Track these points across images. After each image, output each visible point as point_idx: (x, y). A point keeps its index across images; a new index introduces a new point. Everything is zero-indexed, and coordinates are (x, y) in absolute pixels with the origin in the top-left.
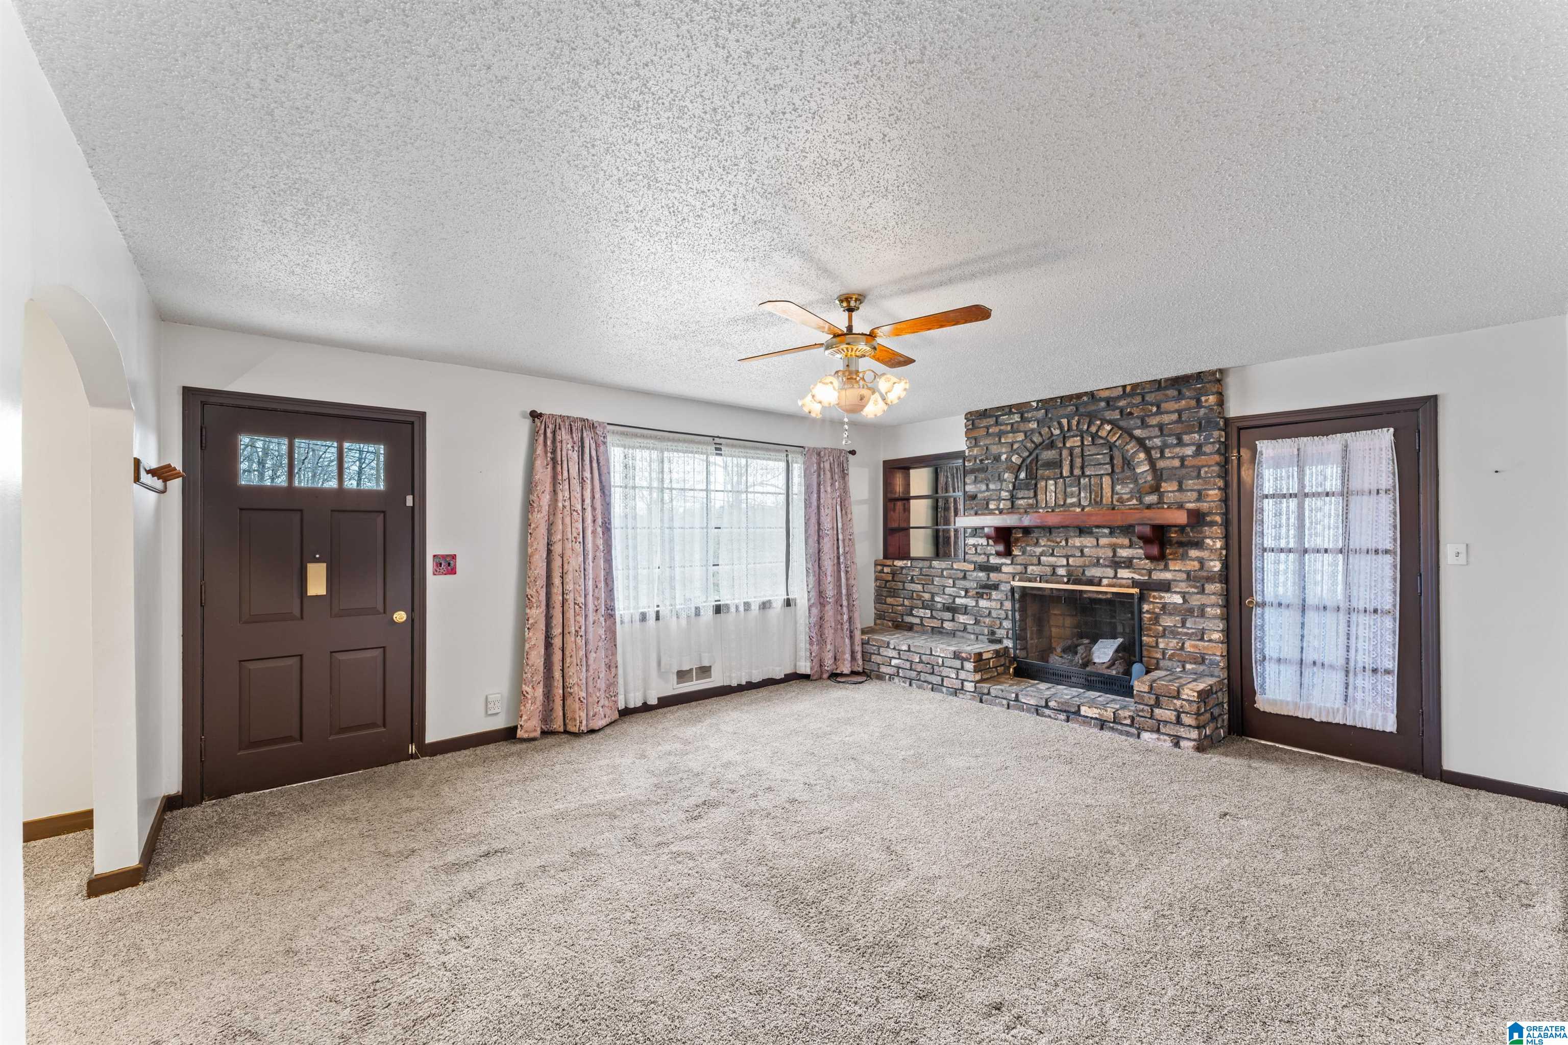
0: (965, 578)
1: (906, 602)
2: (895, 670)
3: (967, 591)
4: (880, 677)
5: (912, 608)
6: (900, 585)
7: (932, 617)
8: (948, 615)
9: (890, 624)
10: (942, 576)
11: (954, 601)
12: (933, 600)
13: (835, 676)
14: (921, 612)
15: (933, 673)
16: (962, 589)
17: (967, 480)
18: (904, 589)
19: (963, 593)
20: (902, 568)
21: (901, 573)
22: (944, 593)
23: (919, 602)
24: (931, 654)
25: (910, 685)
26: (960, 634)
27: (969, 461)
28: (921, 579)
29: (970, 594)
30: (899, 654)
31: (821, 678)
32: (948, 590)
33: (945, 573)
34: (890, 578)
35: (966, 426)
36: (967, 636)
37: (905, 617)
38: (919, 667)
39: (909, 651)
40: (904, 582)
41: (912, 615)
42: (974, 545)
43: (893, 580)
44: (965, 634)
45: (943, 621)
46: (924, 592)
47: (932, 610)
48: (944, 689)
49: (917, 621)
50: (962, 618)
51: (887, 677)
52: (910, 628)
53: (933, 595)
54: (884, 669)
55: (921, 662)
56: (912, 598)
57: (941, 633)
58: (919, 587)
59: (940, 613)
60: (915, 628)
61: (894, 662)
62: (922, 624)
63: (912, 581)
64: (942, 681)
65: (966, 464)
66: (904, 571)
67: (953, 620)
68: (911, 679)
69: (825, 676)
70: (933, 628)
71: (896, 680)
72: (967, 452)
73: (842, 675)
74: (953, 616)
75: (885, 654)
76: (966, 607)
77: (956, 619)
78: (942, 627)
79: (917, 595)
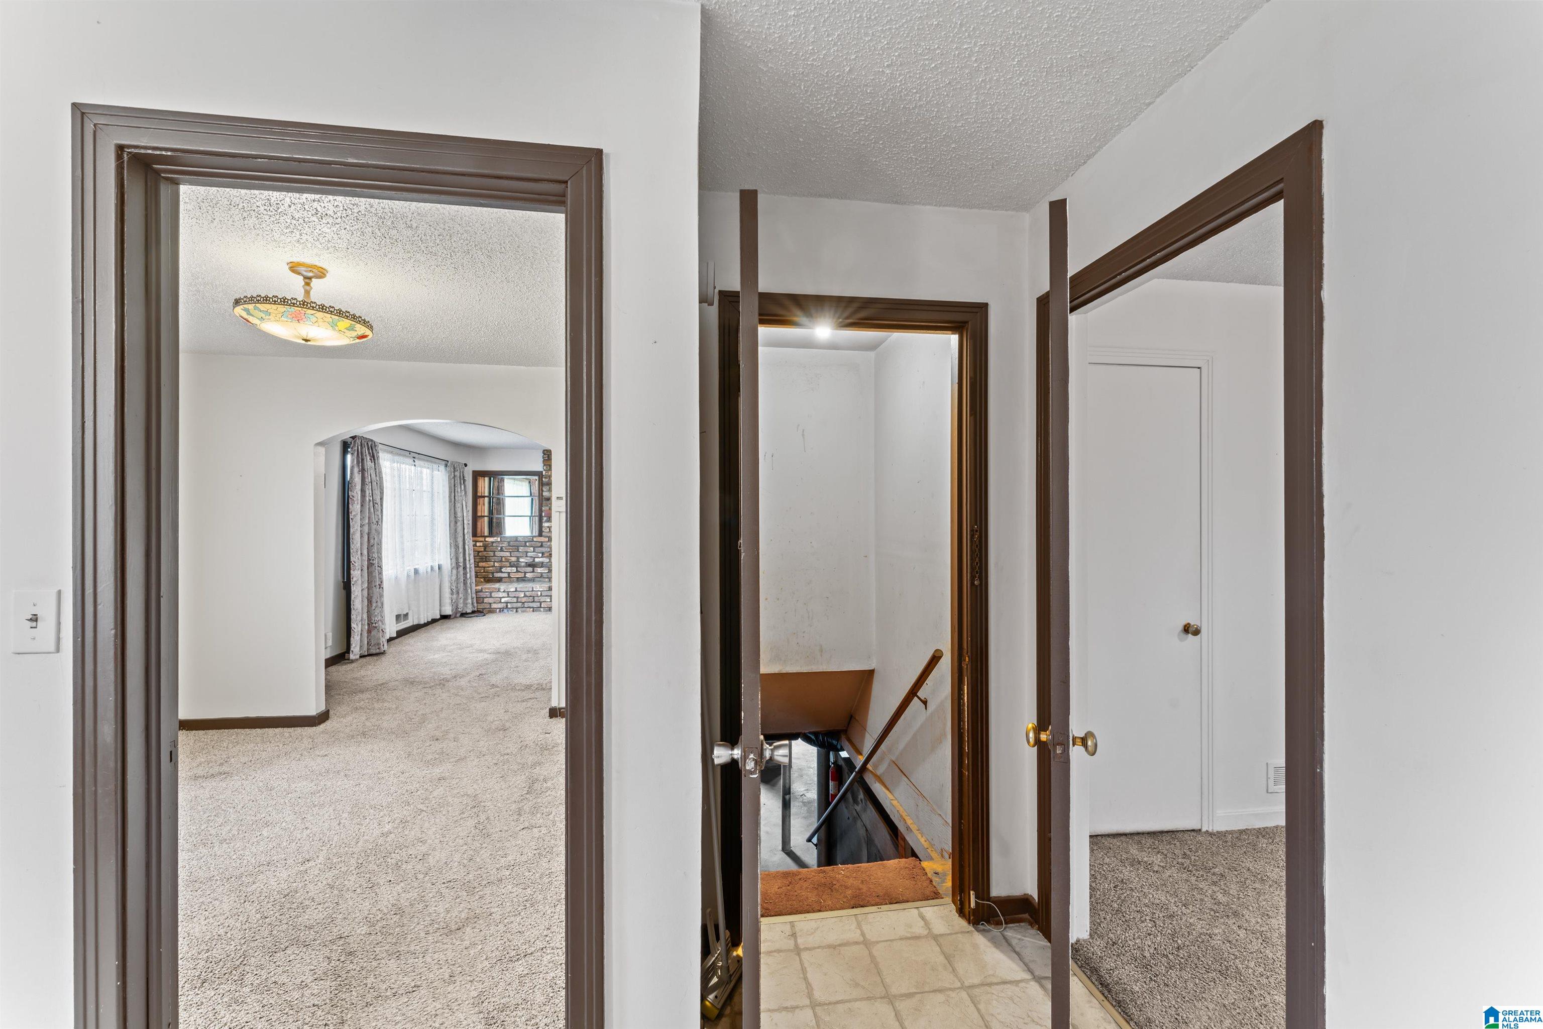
0: (542, 546)
1: (496, 564)
2: (505, 605)
3: (543, 554)
4: (491, 611)
5: (501, 568)
6: (492, 554)
7: (517, 571)
8: (530, 569)
9: (482, 580)
10: (526, 546)
11: (534, 560)
12: (518, 561)
13: (463, 615)
14: (509, 570)
15: (534, 601)
16: (540, 553)
17: (544, 489)
18: (494, 556)
19: (540, 555)
20: (493, 542)
21: (492, 546)
22: (527, 556)
23: (508, 564)
24: (533, 591)
25: (517, 611)
26: (538, 579)
27: (545, 478)
28: (509, 549)
29: (545, 555)
30: (508, 594)
31: (455, 617)
32: (529, 554)
33: (527, 544)
34: (483, 550)
35: (543, 458)
36: (544, 580)
37: (495, 574)
38: (524, 600)
39: (516, 591)
40: (494, 552)
41: (502, 572)
42: (548, 527)
43: (485, 550)
44: (541, 579)
45: (525, 573)
46: (511, 556)
47: (517, 567)
48: (542, 609)
49: (506, 575)
50: (539, 570)
51: (498, 610)
52: (499, 580)
53: (518, 558)
54: (494, 606)
55: (525, 596)
56: (501, 561)
57: (524, 580)
58: (508, 554)
59: (523, 569)
60: (503, 580)
61: (503, 600)
62: (509, 577)
63: (502, 550)
64: (541, 604)
65: (544, 480)
66: (494, 545)
67: (533, 572)
68: (517, 608)
69: (458, 615)
70: (518, 578)
71: (505, 610)
72: (544, 473)
73: (467, 614)
74: (533, 570)
75: (497, 596)
76: (542, 563)
77: (535, 571)
78: (525, 577)
79: (506, 559)
